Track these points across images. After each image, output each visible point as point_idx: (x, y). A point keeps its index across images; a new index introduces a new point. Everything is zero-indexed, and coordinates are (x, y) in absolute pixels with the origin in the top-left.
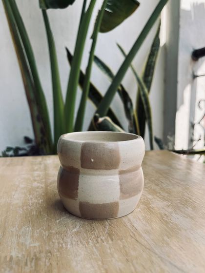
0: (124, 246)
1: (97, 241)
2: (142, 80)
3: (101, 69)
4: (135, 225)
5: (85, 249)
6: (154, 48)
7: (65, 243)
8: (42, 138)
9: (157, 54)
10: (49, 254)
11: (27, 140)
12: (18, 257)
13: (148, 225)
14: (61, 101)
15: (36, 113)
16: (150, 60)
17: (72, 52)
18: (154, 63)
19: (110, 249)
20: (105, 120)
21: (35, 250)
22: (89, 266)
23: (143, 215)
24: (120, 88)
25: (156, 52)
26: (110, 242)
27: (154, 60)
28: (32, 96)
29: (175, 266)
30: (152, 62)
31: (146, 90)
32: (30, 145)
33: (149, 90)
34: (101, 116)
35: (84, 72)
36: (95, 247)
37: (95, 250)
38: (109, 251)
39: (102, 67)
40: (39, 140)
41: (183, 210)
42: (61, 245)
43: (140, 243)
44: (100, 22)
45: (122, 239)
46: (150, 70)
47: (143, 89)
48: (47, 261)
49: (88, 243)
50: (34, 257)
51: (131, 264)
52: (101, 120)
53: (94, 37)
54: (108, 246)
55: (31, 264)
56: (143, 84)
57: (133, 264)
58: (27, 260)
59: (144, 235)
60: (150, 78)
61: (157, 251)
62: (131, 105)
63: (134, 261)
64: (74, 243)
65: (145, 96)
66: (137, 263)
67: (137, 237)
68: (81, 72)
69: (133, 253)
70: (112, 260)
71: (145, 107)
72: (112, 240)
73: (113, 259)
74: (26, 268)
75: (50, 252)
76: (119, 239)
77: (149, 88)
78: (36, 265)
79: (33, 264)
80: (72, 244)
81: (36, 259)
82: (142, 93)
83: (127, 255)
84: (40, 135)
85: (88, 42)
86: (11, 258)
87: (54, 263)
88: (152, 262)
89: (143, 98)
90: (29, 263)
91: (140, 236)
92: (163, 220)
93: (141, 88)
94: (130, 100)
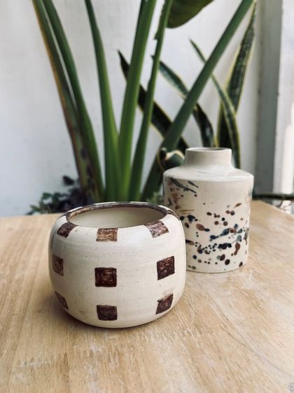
0: (215, 341)
1: (183, 333)
2: (226, 94)
3: (168, 80)
4: (226, 314)
5: (170, 343)
6: (245, 46)
7: (147, 335)
8: (89, 181)
9: (249, 53)
10: (132, 348)
11: (67, 181)
12: (98, 352)
13: (241, 314)
14: (113, 129)
15: (80, 147)
16: (239, 64)
17: (128, 59)
18: (245, 67)
19: (199, 343)
20: (175, 155)
21: (115, 344)
22: (178, 363)
23: (235, 300)
24: (195, 108)
25: (247, 52)
26: (199, 335)
27: (244, 64)
28: (74, 122)
29: (274, 366)
30: (241, 66)
31: (232, 108)
32: (71, 187)
33: (236, 109)
34: (170, 151)
35: (145, 87)
36: (182, 341)
37: (183, 345)
38: (198, 346)
39: (169, 77)
40: (85, 183)
41: (283, 294)
42: (143, 338)
43: (233, 337)
44: (168, 12)
45: (212, 332)
46: (238, 78)
47: (227, 107)
48: (131, 356)
49: (173, 335)
50: (117, 352)
51: (224, 362)
52: (169, 155)
53: (159, 37)
54: (196, 340)
55: (114, 360)
56: (228, 99)
57: (227, 363)
58: (109, 355)
59: (237, 327)
60: (238, 90)
61: (253, 347)
62: (212, 131)
63: (228, 359)
64: (158, 336)
65: (230, 116)
66: (231, 361)
67: (230, 329)
68: (141, 88)
69: (226, 350)
70: (203, 357)
71: (230, 132)
72: (200, 333)
73: (203, 355)
74: (110, 364)
75: (132, 346)
76: (208, 332)
77: (236, 105)
78: (120, 361)
79: (117, 360)
80: (155, 336)
81: (119, 355)
82: (226, 113)
83: (219, 351)
84: (86, 177)
85: (151, 44)
86: (91, 353)
87: (139, 360)
88: (248, 360)
89: (227, 120)
90: (112, 359)
91: (233, 328)
92: (260, 307)
93: (224, 106)
94: (210, 126)
